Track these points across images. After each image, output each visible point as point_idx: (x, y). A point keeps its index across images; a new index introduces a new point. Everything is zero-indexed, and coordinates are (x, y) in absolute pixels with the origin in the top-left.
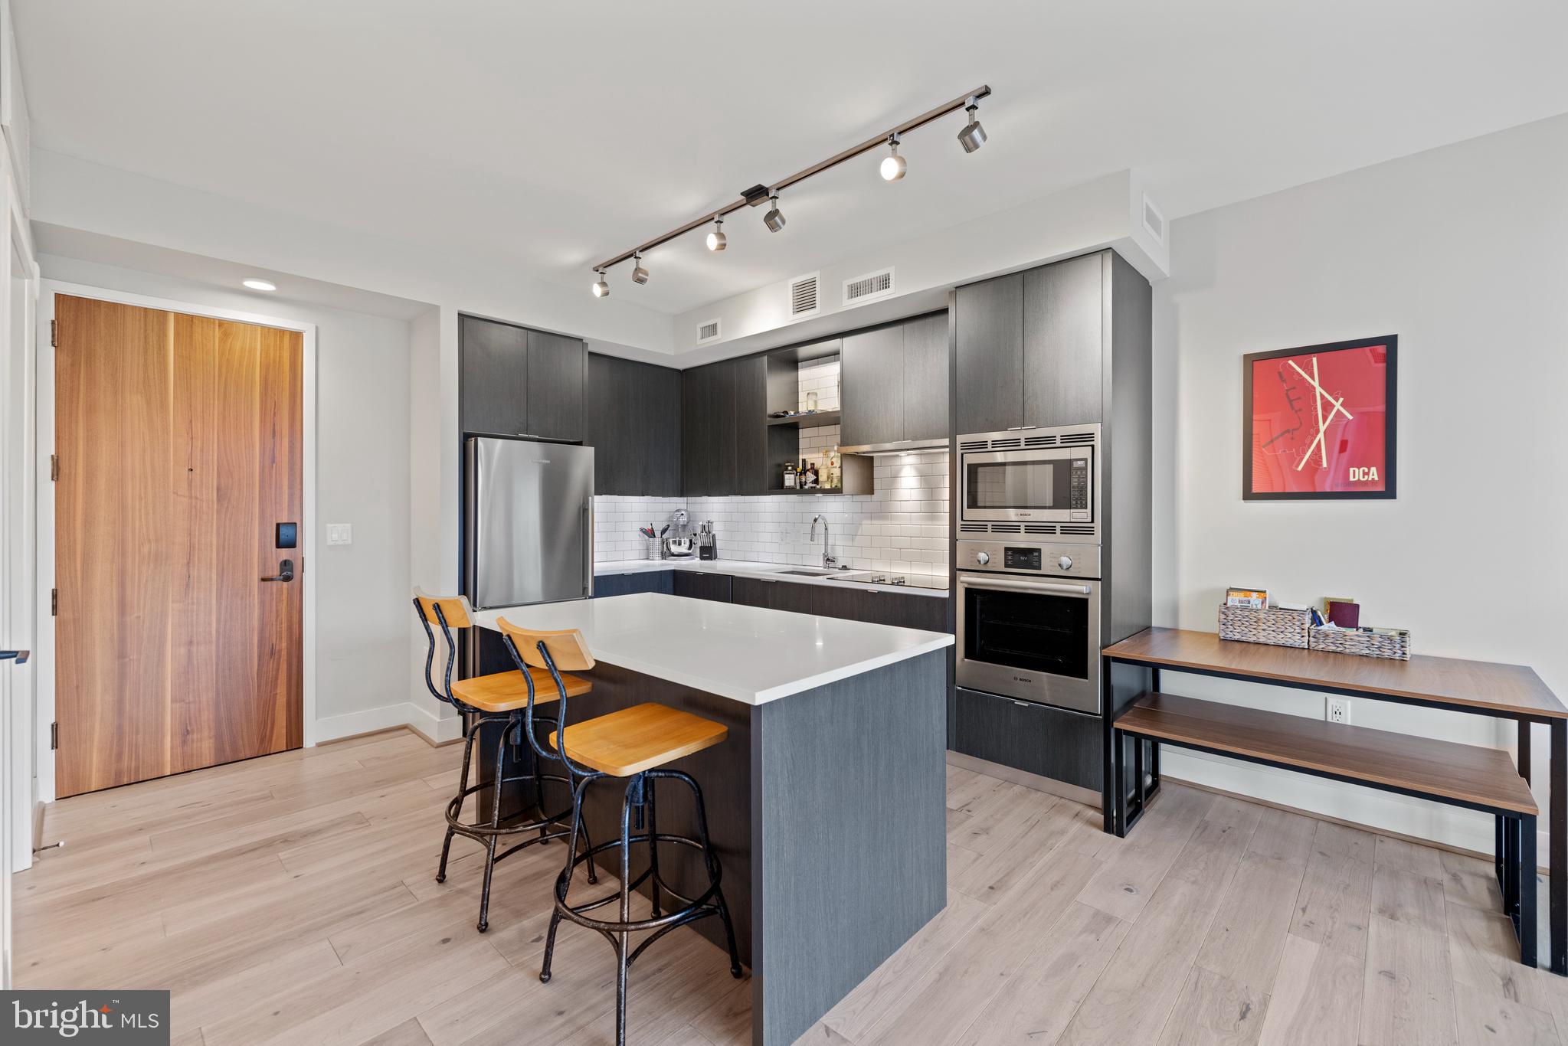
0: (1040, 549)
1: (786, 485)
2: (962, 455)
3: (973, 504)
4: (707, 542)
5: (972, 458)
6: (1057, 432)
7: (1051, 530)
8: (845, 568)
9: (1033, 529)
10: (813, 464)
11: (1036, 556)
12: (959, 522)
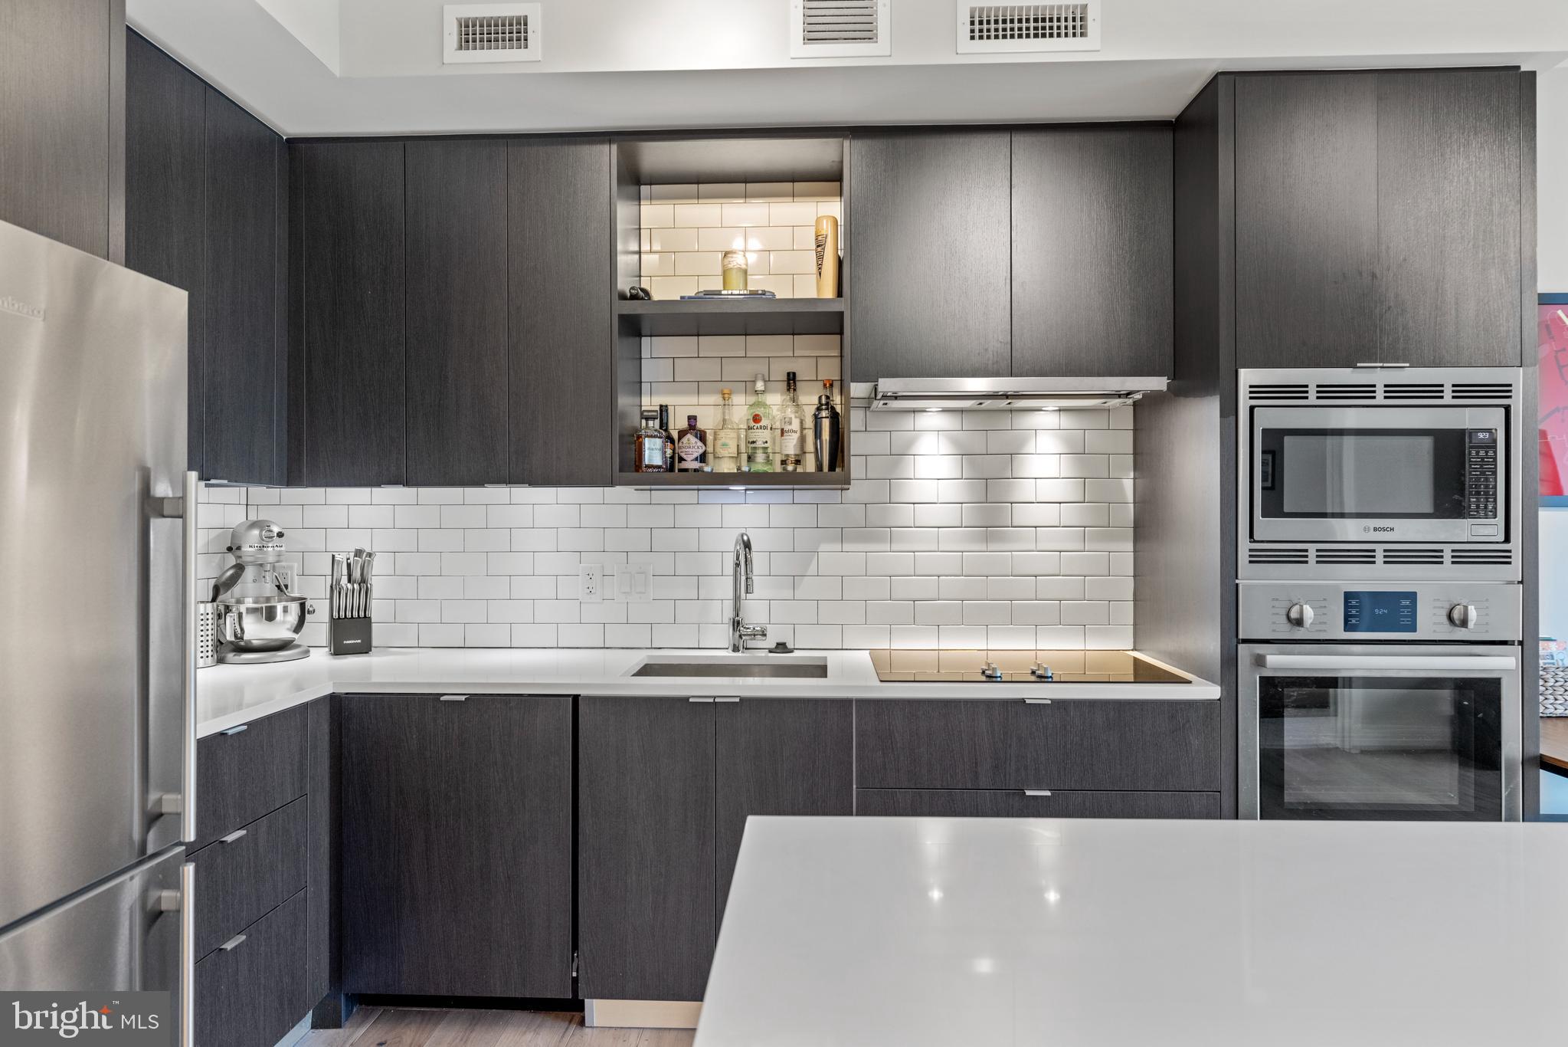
0: (1415, 594)
1: (647, 461)
2: (1252, 408)
3: (1274, 507)
4: (349, 604)
5: (1272, 418)
6: (1447, 376)
7: (1433, 557)
8: (781, 647)
9: (1398, 556)
10: (692, 419)
11: (1406, 607)
12: (1244, 545)
